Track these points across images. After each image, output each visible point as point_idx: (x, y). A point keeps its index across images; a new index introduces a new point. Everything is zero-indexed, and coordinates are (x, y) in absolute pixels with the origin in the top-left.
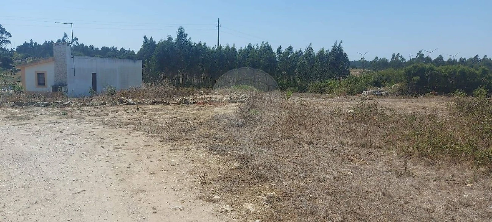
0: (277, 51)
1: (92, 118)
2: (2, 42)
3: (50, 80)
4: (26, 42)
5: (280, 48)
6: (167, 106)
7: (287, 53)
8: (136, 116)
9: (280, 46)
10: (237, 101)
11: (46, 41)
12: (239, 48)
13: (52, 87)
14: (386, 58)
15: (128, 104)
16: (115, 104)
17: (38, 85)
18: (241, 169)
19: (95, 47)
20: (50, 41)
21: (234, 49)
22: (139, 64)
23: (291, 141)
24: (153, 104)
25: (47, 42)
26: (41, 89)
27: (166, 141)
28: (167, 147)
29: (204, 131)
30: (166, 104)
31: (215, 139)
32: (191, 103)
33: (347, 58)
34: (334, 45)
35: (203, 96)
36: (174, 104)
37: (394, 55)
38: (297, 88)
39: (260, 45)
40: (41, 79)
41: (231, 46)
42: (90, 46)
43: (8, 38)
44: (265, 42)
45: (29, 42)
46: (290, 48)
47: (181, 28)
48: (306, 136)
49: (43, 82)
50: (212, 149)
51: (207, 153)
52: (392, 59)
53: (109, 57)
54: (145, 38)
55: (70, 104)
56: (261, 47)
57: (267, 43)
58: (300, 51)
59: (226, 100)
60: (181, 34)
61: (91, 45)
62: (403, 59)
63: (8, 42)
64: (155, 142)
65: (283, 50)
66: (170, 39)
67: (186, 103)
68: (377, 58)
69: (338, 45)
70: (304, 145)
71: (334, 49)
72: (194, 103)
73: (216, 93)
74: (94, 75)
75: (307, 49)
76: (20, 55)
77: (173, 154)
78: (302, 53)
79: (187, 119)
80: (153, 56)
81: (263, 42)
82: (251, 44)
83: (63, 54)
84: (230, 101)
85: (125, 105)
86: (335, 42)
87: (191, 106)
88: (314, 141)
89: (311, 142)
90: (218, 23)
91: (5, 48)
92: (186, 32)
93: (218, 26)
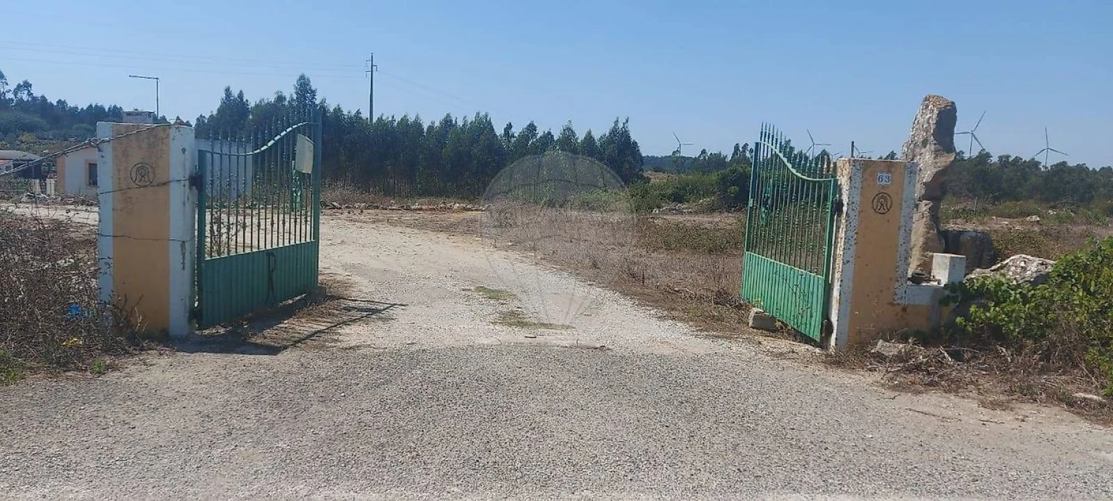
0: (505, 132)
5: (510, 126)
7: (524, 137)
12: (429, 124)
14: (724, 154)
17: (90, 185)
19: (71, 104)
21: (417, 125)
32: (416, 210)
33: (638, 150)
34: (613, 124)
37: (737, 147)
39: (470, 119)
41: (412, 118)
42: (59, 102)
44: (483, 115)
46: (532, 128)
47: (302, 77)
52: (733, 154)
56: (473, 122)
57: (486, 116)
58: (549, 134)
59: (459, 207)
60: (304, 88)
61: (63, 100)
65: (516, 131)
66: (281, 98)
67: (408, 209)
68: (704, 152)
69: (621, 125)
71: (614, 132)
72: (419, 210)
75: (564, 130)
78: (553, 136)
81: (478, 114)
82: (451, 115)
84: (465, 209)
86: (616, 119)
92: (313, 85)
93: (372, 71)
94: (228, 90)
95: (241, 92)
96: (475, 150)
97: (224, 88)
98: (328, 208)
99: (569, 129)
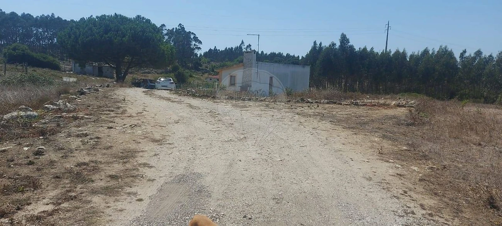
0: (461, 55)
1: (287, 110)
2: (195, 49)
4: (210, 49)
5: (464, 52)
6: (340, 106)
7: (472, 59)
8: (318, 111)
9: (465, 50)
10: (407, 106)
11: (226, 48)
12: (412, 53)
15: (308, 102)
16: (298, 102)
18: (409, 151)
20: (230, 48)
21: (404, 54)
22: (307, 69)
23: (458, 141)
24: (328, 103)
25: (228, 48)
27: (347, 128)
28: (349, 132)
29: (376, 125)
30: (339, 104)
31: (386, 131)
32: (361, 105)
35: (370, 101)
36: (346, 104)
38: (483, 100)
39: (437, 50)
41: (401, 51)
43: (200, 46)
44: (443, 47)
45: (213, 48)
46: (479, 53)
48: (477, 138)
50: (384, 137)
51: (381, 139)
53: (276, 62)
56: (438, 52)
58: (491, 56)
59: (395, 104)
60: (344, 39)
63: (199, 48)
64: (340, 128)
65: (468, 54)
66: (334, 45)
67: (357, 104)
70: (472, 145)
72: (364, 105)
73: (383, 98)
76: (207, 60)
77: (355, 136)
78: (493, 58)
79: (360, 116)
80: (318, 62)
83: (251, 60)
84: (399, 106)
85: (306, 103)
87: (361, 107)
88: (482, 143)
89: (479, 143)
90: (388, 26)
91: (196, 53)
93: (388, 30)
94: (315, 43)
95: (321, 42)
96: (437, 67)
97: (313, 42)
98: (304, 102)
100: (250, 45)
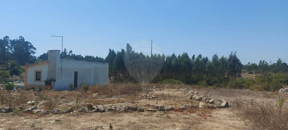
0: (192, 57)
2: (31, 53)
3: (44, 77)
5: (194, 56)
7: (198, 59)
13: (44, 82)
14: (256, 63)
15: (98, 111)
17: (36, 80)
22: (107, 65)
24: (126, 111)
26: (38, 83)
30: (141, 111)
32: (168, 110)
34: (230, 54)
36: (149, 111)
37: (261, 61)
38: (204, 82)
40: (38, 76)
43: (34, 51)
46: (200, 56)
49: (40, 78)
52: (259, 64)
54: (110, 50)
55: (34, 110)
57: (186, 53)
61: (80, 55)
62: (267, 64)
65: (196, 57)
66: (123, 51)
67: (162, 109)
68: (249, 63)
69: (233, 54)
71: (231, 56)
72: (171, 109)
73: (165, 88)
74: (76, 73)
80: (114, 61)
81: (184, 53)
83: (55, 58)
85: (95, 111)
86: (231, 52)
91: (32, 56)
99: (215, 55)
100: (71, 51)
